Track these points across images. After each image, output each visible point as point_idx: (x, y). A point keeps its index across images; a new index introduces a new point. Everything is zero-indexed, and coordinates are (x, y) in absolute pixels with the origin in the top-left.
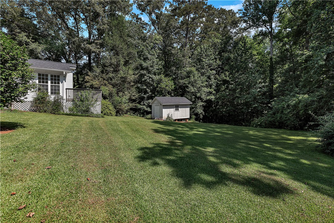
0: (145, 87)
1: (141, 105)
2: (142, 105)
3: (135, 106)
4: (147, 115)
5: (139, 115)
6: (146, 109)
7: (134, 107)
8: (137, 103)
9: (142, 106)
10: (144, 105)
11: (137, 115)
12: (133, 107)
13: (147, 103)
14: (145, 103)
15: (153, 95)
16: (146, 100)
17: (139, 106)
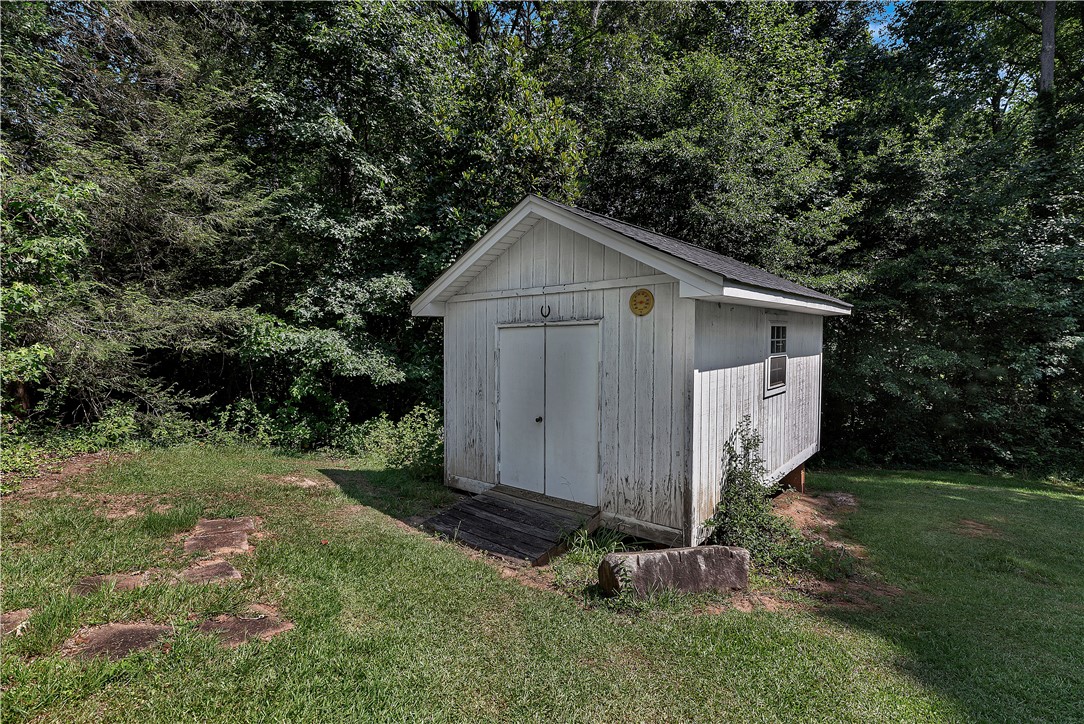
0: (336, 127)
1: (290, 318)
2: (306, 325)
3: (224, 331)
4: (356, 418)
5: (264, 421)
6: (353, 363)
7: (205, 344)
8: (248, 299)
9: (302, 338)
10: (329, 321)
11: (249, 430)
12: (189, 344)
13: (360, 308)
14: (334, 304)
15: (425, 230)
16: (346, 276)
17: (273, 336)
